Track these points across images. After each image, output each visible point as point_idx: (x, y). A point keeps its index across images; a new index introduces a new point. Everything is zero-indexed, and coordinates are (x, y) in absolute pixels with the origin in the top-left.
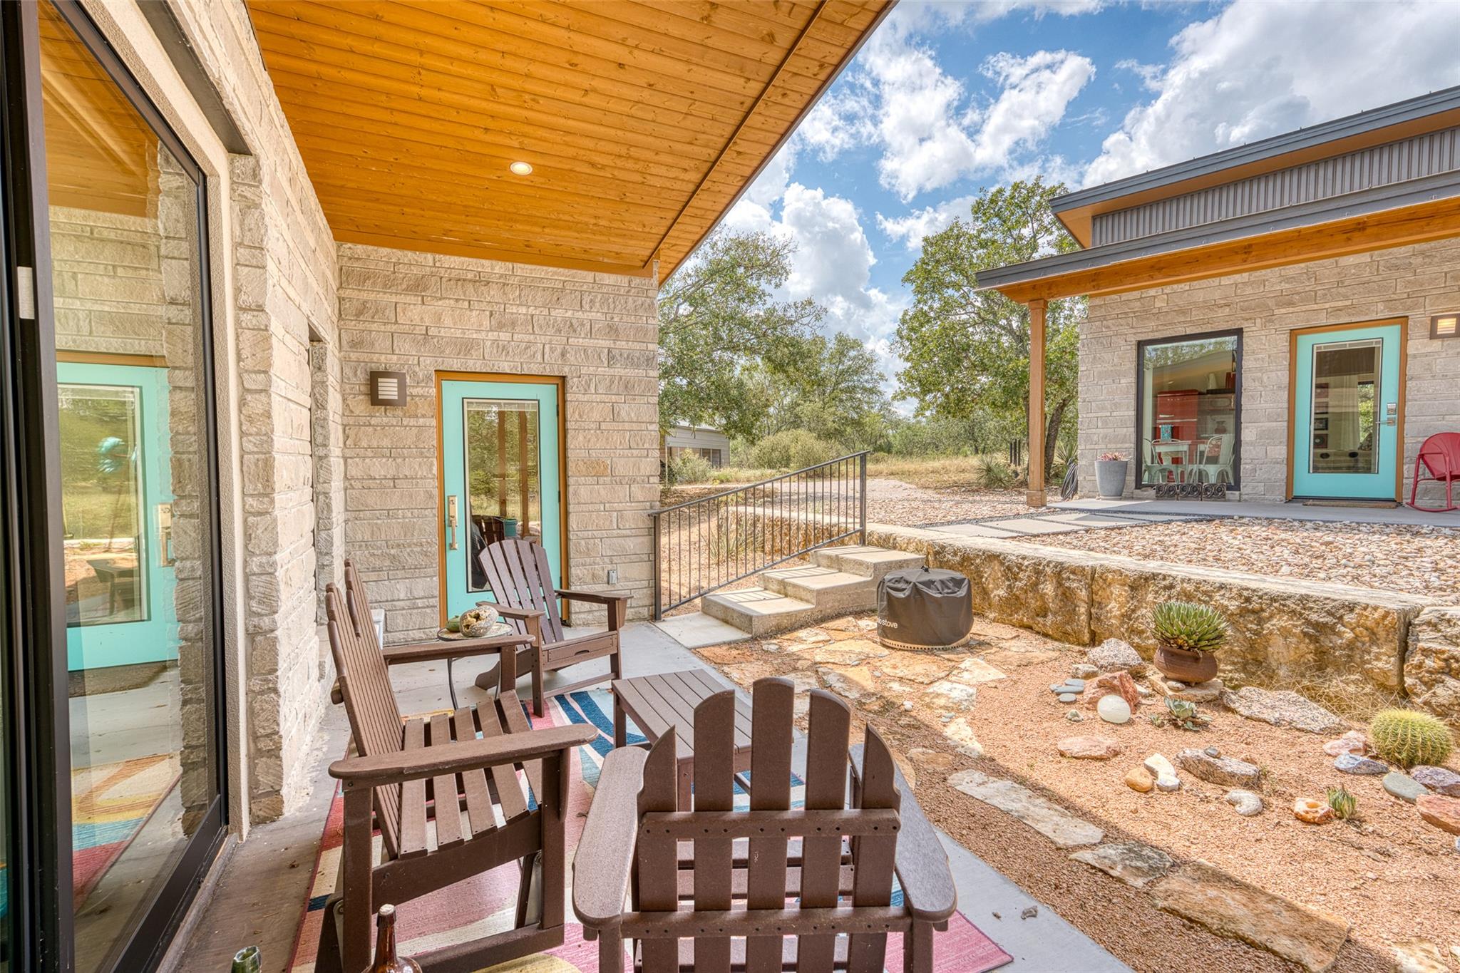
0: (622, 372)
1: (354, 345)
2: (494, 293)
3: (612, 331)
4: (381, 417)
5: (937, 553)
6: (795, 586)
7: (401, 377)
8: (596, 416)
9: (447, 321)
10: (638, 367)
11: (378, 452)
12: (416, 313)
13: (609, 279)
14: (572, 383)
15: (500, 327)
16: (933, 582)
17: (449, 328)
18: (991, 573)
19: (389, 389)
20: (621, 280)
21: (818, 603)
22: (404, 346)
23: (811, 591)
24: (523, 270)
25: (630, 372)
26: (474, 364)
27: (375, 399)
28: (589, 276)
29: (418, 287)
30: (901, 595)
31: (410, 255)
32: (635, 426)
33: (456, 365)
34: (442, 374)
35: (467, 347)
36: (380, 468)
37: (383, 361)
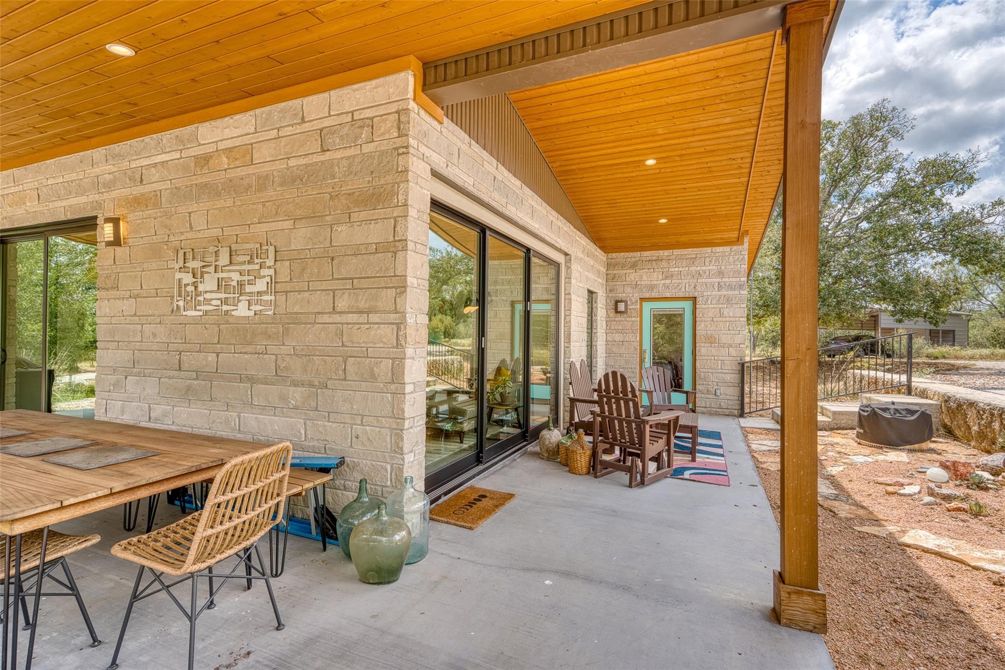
0: (726, 293)
1: (611, 291)
2: (664, 264)
3: (721, 273)
4: (619, 318)
5: (946, 401)
6: (826, 409)
7: (626, 302)
8: (711, 314)
9: (645, 278)
10: (735, 290)
11: (617, 331)
12: (632, 276)
13: (719, 249)
14: (699, 300)
15: (667, 278)
16: (888, 409)
17: (645, 280)
18: (971, 414)
19: (621, 307)
20: (727, 249)
21: (834, 419)
22: (628, 290)
23: (830, 411)
24: (677, 252)
25: (730, 293)
26: (654, 295)
27: (617, 312)
28: (709, 250)
29: (634, 266)
30: (866, 414)
31: (632, 254)
32: (732, 319)
33: (647, 295)
34: (642, 300)
35: (651, 288)
36: (618, 337)
37: (620, 296)
